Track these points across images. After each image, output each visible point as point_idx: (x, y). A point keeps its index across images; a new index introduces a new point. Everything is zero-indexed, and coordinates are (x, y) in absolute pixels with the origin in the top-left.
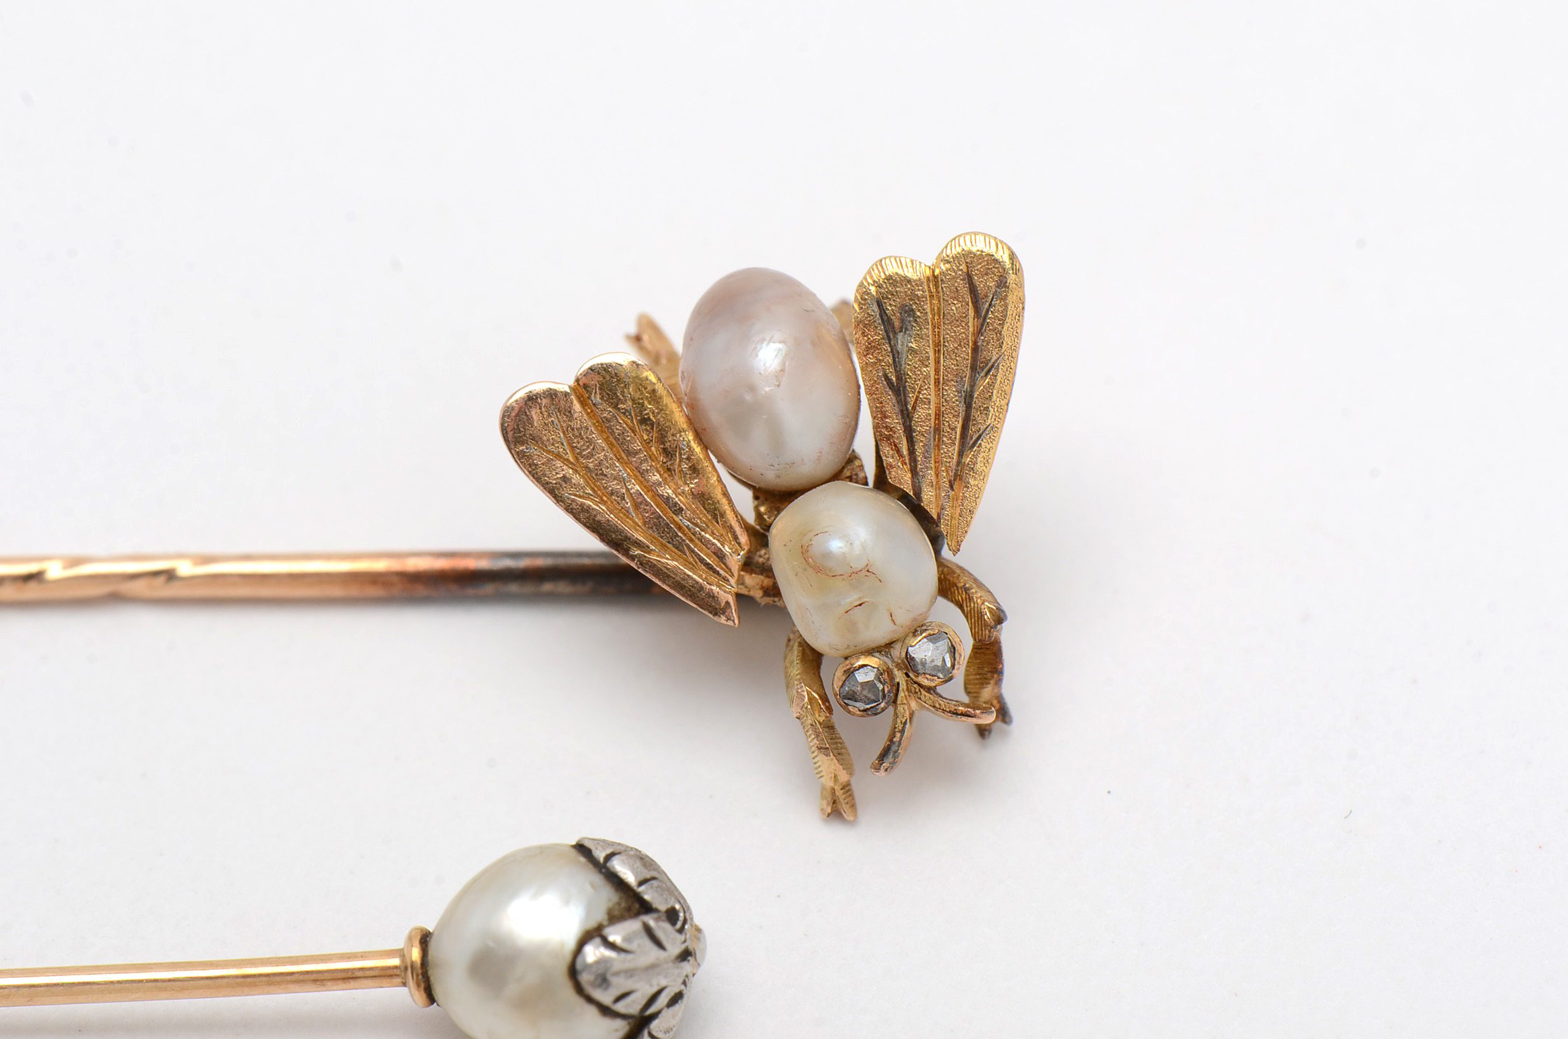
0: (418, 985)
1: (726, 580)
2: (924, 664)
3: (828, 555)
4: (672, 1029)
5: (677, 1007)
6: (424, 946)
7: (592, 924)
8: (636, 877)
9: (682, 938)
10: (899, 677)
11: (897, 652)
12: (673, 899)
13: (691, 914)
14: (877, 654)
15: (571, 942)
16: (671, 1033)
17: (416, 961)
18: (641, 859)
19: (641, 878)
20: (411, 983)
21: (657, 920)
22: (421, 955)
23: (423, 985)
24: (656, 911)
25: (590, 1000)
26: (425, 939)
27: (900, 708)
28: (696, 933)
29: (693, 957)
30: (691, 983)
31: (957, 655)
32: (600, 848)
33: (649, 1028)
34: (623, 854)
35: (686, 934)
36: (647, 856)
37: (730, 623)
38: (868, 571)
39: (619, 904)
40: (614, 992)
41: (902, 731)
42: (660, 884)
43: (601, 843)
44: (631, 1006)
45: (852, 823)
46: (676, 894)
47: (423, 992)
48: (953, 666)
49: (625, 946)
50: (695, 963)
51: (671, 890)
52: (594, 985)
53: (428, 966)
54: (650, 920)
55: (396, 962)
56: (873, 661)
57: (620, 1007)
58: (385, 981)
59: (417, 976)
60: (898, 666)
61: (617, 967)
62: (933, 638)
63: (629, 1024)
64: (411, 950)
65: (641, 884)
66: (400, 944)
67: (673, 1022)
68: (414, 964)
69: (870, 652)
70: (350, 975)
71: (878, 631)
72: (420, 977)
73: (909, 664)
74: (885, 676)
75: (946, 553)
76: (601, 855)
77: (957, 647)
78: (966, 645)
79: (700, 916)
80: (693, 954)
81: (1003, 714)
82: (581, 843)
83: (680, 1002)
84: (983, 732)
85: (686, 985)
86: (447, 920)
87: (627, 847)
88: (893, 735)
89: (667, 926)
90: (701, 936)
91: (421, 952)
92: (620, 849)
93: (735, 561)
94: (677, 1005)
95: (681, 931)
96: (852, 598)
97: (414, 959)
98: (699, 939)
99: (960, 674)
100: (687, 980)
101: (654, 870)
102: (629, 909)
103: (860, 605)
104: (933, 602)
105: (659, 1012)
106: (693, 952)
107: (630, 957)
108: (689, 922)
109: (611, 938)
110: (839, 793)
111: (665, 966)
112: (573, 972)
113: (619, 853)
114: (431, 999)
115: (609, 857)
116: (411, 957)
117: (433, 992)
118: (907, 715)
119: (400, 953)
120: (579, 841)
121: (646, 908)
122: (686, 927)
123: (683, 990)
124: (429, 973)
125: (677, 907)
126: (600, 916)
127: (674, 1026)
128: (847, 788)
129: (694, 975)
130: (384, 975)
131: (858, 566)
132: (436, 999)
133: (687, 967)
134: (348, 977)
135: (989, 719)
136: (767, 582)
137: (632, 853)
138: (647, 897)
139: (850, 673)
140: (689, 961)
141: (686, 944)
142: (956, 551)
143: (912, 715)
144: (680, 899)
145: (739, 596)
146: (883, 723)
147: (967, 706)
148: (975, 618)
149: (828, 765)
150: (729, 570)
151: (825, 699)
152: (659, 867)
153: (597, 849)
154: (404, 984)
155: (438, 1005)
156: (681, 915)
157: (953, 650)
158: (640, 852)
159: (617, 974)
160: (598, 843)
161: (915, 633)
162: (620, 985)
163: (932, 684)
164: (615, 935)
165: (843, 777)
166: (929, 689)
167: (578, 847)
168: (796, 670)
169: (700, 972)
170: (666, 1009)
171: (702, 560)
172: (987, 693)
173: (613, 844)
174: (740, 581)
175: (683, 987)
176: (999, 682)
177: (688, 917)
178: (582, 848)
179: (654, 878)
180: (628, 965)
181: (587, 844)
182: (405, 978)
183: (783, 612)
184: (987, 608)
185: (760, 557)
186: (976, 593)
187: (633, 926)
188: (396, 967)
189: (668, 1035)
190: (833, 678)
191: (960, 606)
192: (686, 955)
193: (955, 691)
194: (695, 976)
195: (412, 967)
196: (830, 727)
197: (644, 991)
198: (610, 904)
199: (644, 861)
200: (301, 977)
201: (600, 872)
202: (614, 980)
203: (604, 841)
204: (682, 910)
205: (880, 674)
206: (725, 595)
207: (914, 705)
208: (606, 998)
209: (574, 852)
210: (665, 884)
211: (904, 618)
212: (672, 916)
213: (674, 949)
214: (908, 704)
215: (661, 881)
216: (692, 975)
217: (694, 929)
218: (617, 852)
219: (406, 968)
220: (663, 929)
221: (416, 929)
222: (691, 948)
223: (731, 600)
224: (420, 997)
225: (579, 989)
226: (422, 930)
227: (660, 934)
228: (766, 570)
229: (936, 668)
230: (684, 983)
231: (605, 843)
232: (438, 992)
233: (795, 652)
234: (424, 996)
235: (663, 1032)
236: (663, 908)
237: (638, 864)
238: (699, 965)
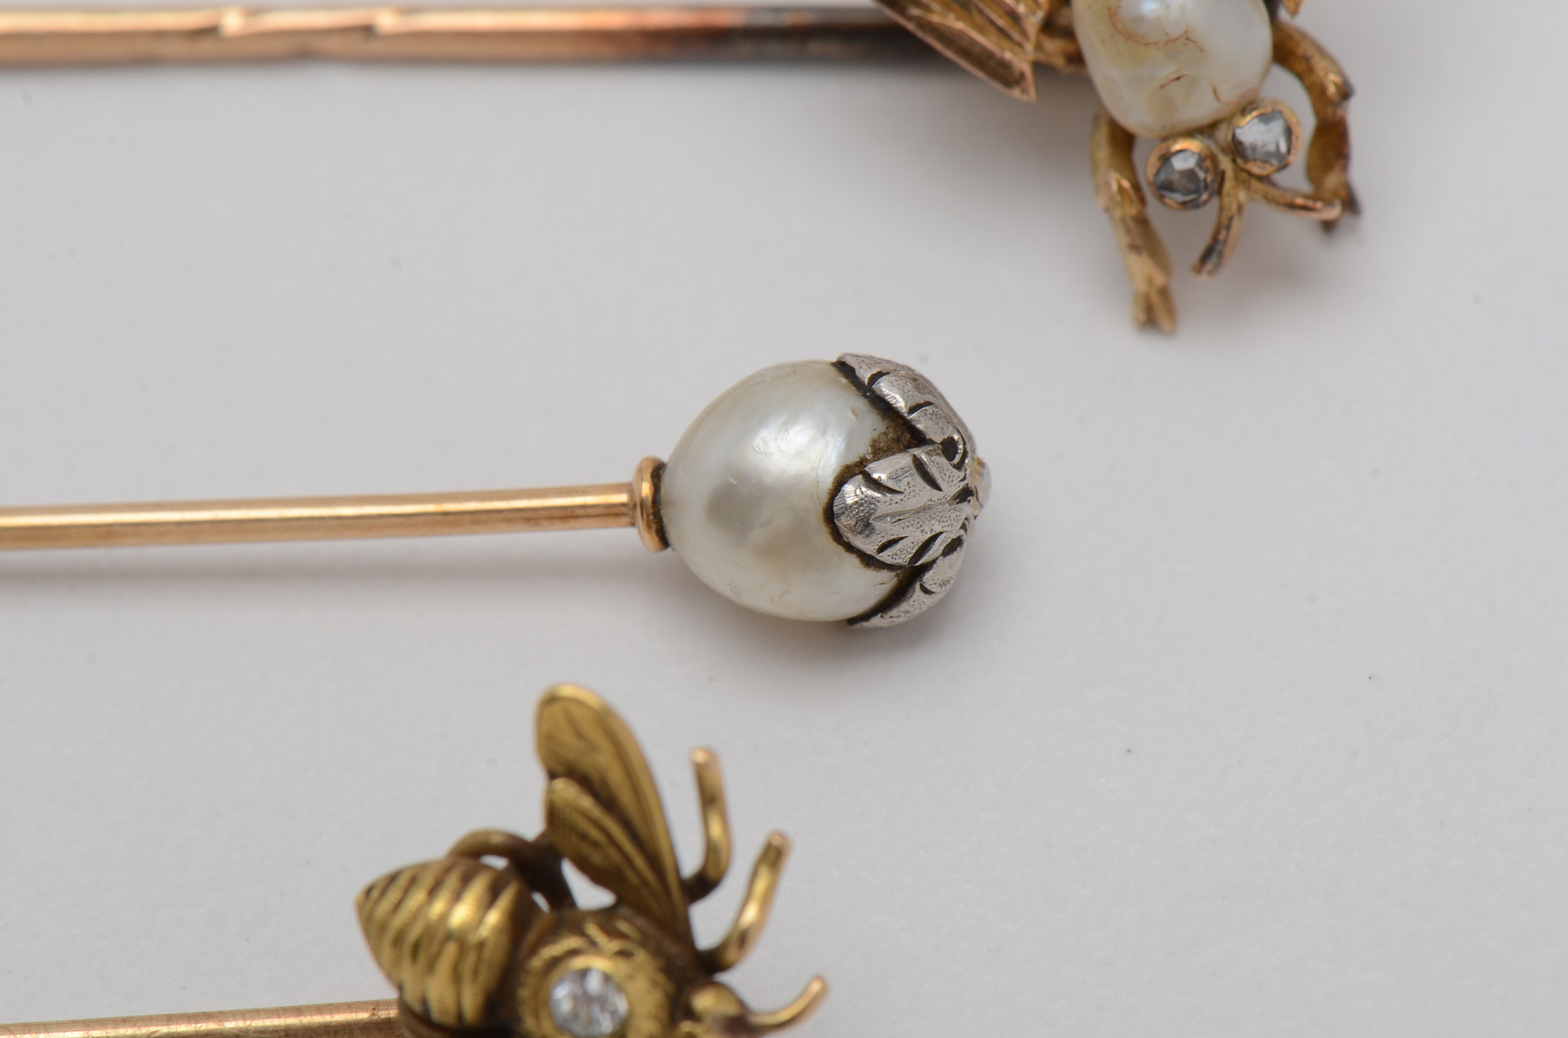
0: (649, 527)
1: (1020, 45)
2: (1254, 148)
3: (1140, 19)
4: (949, 581)
5: (954, 556)
6: (656, 480)
7: (854, 458)
8: (906, 403)
9: (961, 474)
10: (1225, 163)
11: (1223, 134)
12: (951, 428)
13: (973, 444)
14: (1199, 136)
15: (828, 482)
16: (947, 586)
17: (647, 498)
18: (915, 380)
19: (912, 403)
20: (641, 523)
21: (928, 453)
22: (653, 491)
23: (654, 527)
24: (931, 442)
25: (850, 548)
26: (658, 472)
27: (1226, 201)
28: (978, 468)
29: (975, 497)
30: (973, 526)
31: (1294, 139)
32: (865, 367)
33: (921, 580)
34: (892, 374)
35: (966, 470)
36: (921, 376)
37: (1025, 98)
38: (1187, 39)
39: (885, 433)
40: (879, 540)
41: (1228, 227)
42: (936, 410)
43: (867, 361)
44: (900, 555)
45: (1171, 333)
46: (955, 421)
47: (654, 535)
48: (1289, 151)
49: (891, 484)
50: (977, 503)
51: (950, 417)
52: (852, 530)
53: (660, 504)
54: (921, 453)
55: (623, 498)
56: (1194, 145)
57: (886, 557)
58: (610, 520)
59: (648, 515)
60: (1224, 150)
61: (882, 509)
62: (1265, 118)
63: (897, 575)
64: (641, 485)
65: (912, 410)
66: (627, 475)
67: (951, 573)
68: (644, 502)
69: (1190, 133)
70: (569, 513)
71: (1201, 109)
72: (651, 517)
73: (1237, 149)
74: (1208, 163)
75: (1283, 15)
76: (865, 375)
77: (1295, 129)
78: (1306, 123)
79: (984, 448)
80: (975, 492)
81: (1351, 204)
82: (844, 360)
83: (958, 549)
84: (1328, 226)
85: (966, 530)
86: (681, 452)
87: (898, 365)
88: (1217, 233)
89: (943, 460)
90: (984, 471)
91: (652, 488)
92: (888, 368)
93: (1033, 21)
94: (955, 552)
95: (959, 466)
96: (1169, 70)
97: (643, 495)
98: (981, 475)
99: (1299, 159)
100: (967, 523)
101: (929, 393)
102: (897, 440)
103: (1178, 78)
104: (1266, 73)
105: (934, 562)
106: (975, 490)
107: (898, 497)
108: (970, 455)
109: (875, 476)
110: (1156, 300)
111: (940, 508)
112: (829, 515)
113: (887, 373)
114: (664, 542)
115: (875, 378)
116: (641, 493)
117: (667, 535)
118: (1234, 208)
119: (628, 488)
120: (840, 358)
121: (918, 439)
122: (966, 461)
123: (962, 536)
124: (661, 512)
125: (956, 437)
126: (863, 448)
127: (951, 578)
128: (1164, 293)
129: (975, 517)
130: (609, 514)
131: (1175, 32)
132: (670, 542)
133: (966, 509)
134: (568, 516)
135: (1334, 212)
136: (1070, 48)
137: (903, 372)
138: (920, 426)
139: (1166, 158)
140: (969, 501)
141: (965, 482)
142: (1294, 13)
143: (1240, 208)
144: (960, 427)
145: (1037, 66)
146: (1206, 217)
147: (1306, 197)
148: (1317, 92)
149: (1141, 266)
150: (1024, 33)
151: (1137, 187)
152: (935, 389)
153: (861, 368)
154: (633, 524)
155: (673, 550)
156: (961, 447)
157: (1289, 132)
158: (913, 371)
159: (881, 518)
160: (862, 361)
161: (1244, 111)
162: (885, 530)
163: (1263, 172)
164: (881, 472)
165: (1159, 279)
166: (1261, 178)
167: (839, 366)
168: (1103, 152)
169: (984, 514)
170: (942, 557)
171: (992, 23)
172: (1332, 180)
173: (879, 361)
174: (1039, 46)
175: (962, 532)
176: (1345, 168)
177: (968, 449)
178: (843, 367)
179: (928, 404)
180: (895, 508)
181: (850, 361)
182: (633, 517)
183: (1087, 82)
184: (1331, 82)
185: (1062, 20)
186: (1319, 64)
187: (903, 460)
188: (623, 505)
189: (944, 588)
190: (1147, 164)
191: (1300, 76)
192: (965, 494)
193: (1295, 178)
194: (977, 519)
195: (642, 505)
196: (1142, 222)
197: (915, 537)
198: (876, 435)
199: (918, 382)
200: (512, 515)
201: (864, 396)
202: (877, 525)
203: (871, 358)
204: (961, 442)
205: (1201, 161)
206: (1021, 61)
207: (1242, 196)
208: (869, 546)
209: (833, 372)
210: (941, 409)
211: (1230, 95)
212: (949, 448)
213: (951, 488)
214: (1235, 194)
215: (937, 407)
216: (973, 518)
217: (976, 464)
218: (885, 371)
219: (635, 506)
220: (938, 465)
221: (647, 459)
222: (971, 486)
223: (1027, 69)
224: (651, 540)
225: (837, 536)
226: (654, 460)
227: (934, 471)
228: (1069, 33)
229: (1269, 154)
230: (964, 527)
231: (872, 360)
232: (672, 534)
233: (1103, 135)
234: (656, 539)
235: (938, 585)
236: (938, 439)
237: (910, 386)
238: (981, 505)
